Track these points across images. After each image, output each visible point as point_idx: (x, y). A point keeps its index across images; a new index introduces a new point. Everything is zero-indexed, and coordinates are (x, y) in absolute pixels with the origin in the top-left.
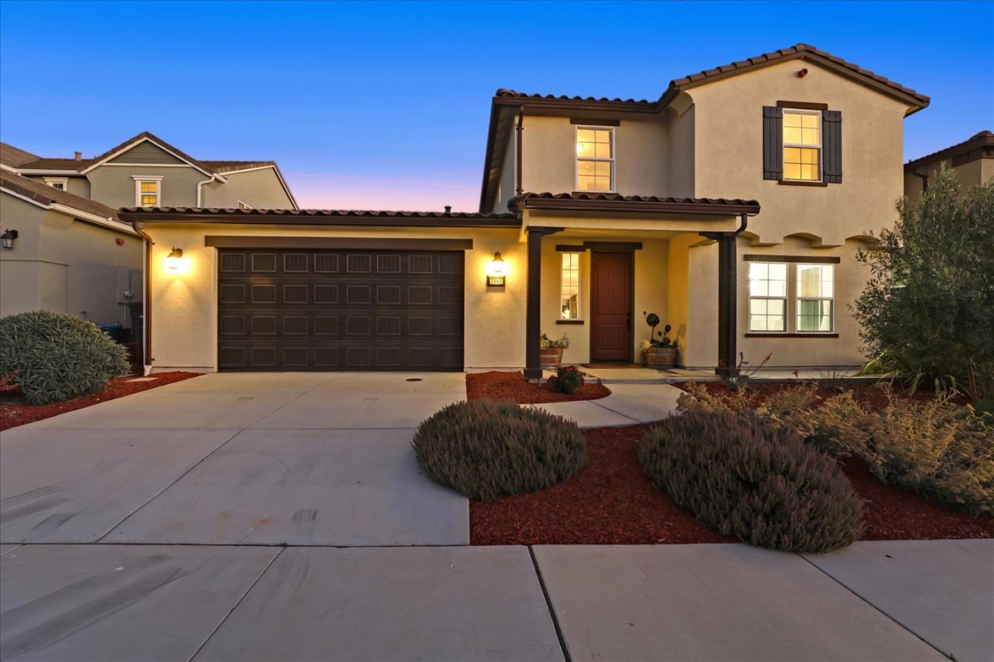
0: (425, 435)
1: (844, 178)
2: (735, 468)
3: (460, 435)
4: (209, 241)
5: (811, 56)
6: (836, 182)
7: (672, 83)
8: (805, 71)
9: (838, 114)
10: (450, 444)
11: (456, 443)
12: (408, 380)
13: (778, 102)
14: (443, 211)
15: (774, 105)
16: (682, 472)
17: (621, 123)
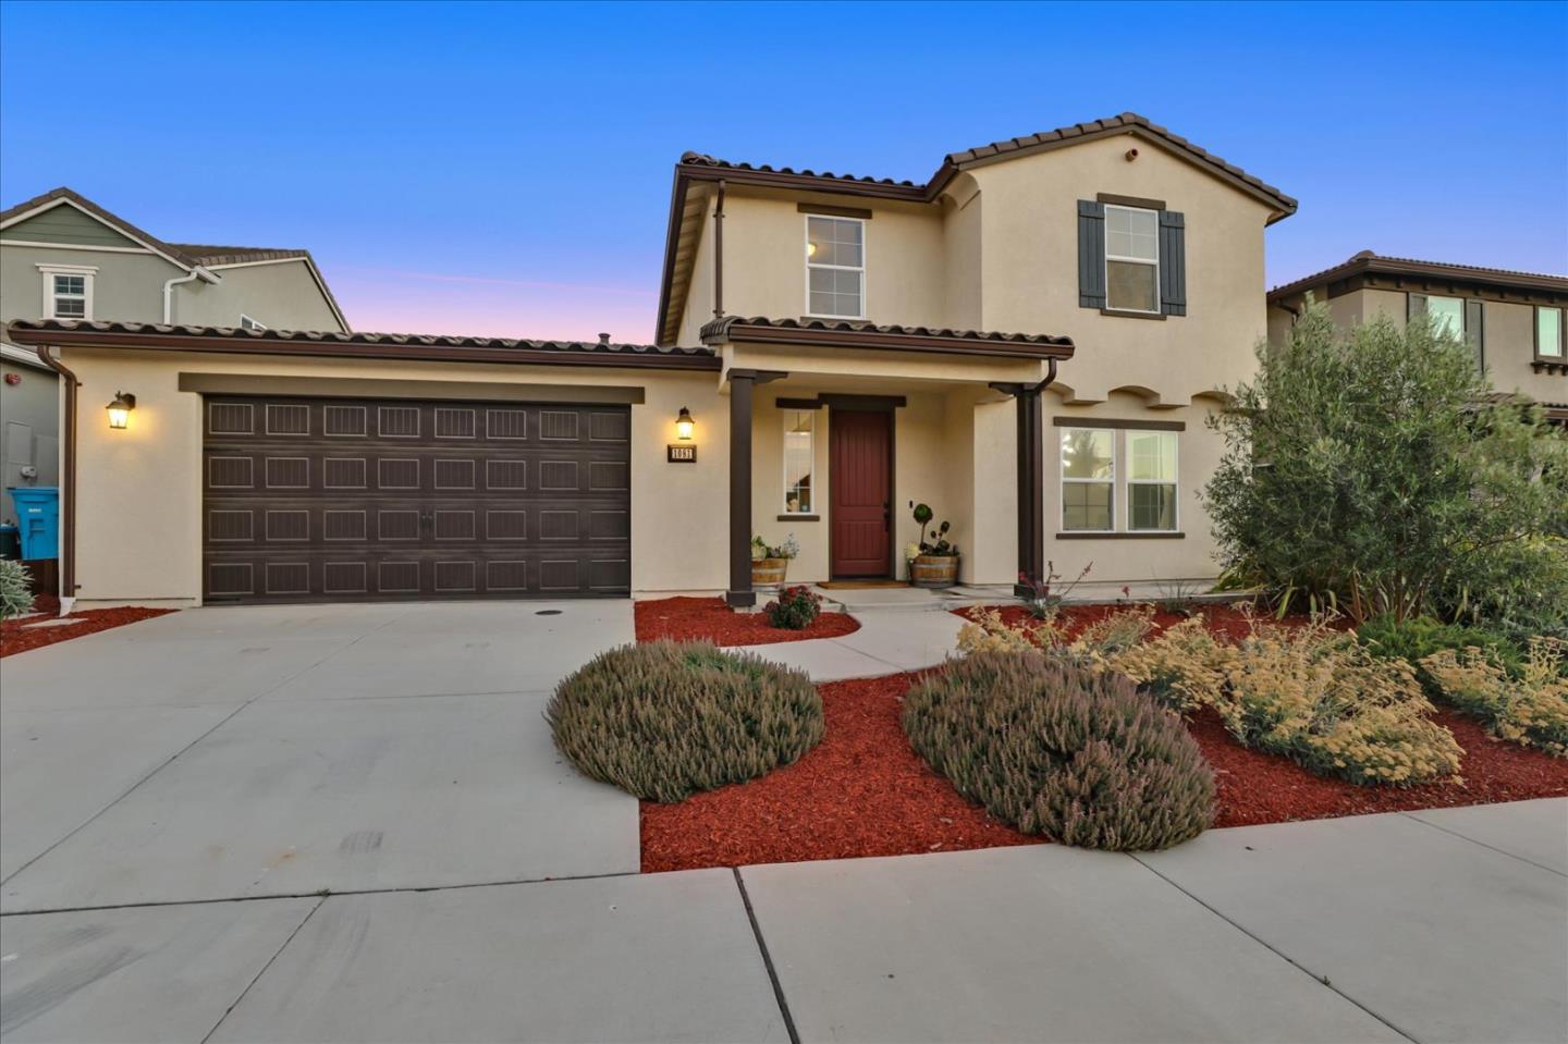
0: (568, 701)
1: (1189, 309)
2: (1041, 733)
3: (623, 698)
4: (186, 383)
5: (1140, 130)
6: (1178, 315)
7: (949, 158)
8: (1135, 152)
9: (1179, 217)
10: (608, 712)
11: (618, 711)
12: (539, 613)
13: (1100, 196)
14: (597, 341)
15: (1093, 199)
16: (965, 741)
17: (874, 214)
